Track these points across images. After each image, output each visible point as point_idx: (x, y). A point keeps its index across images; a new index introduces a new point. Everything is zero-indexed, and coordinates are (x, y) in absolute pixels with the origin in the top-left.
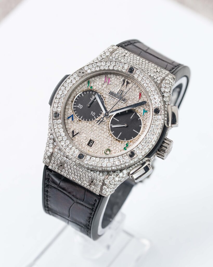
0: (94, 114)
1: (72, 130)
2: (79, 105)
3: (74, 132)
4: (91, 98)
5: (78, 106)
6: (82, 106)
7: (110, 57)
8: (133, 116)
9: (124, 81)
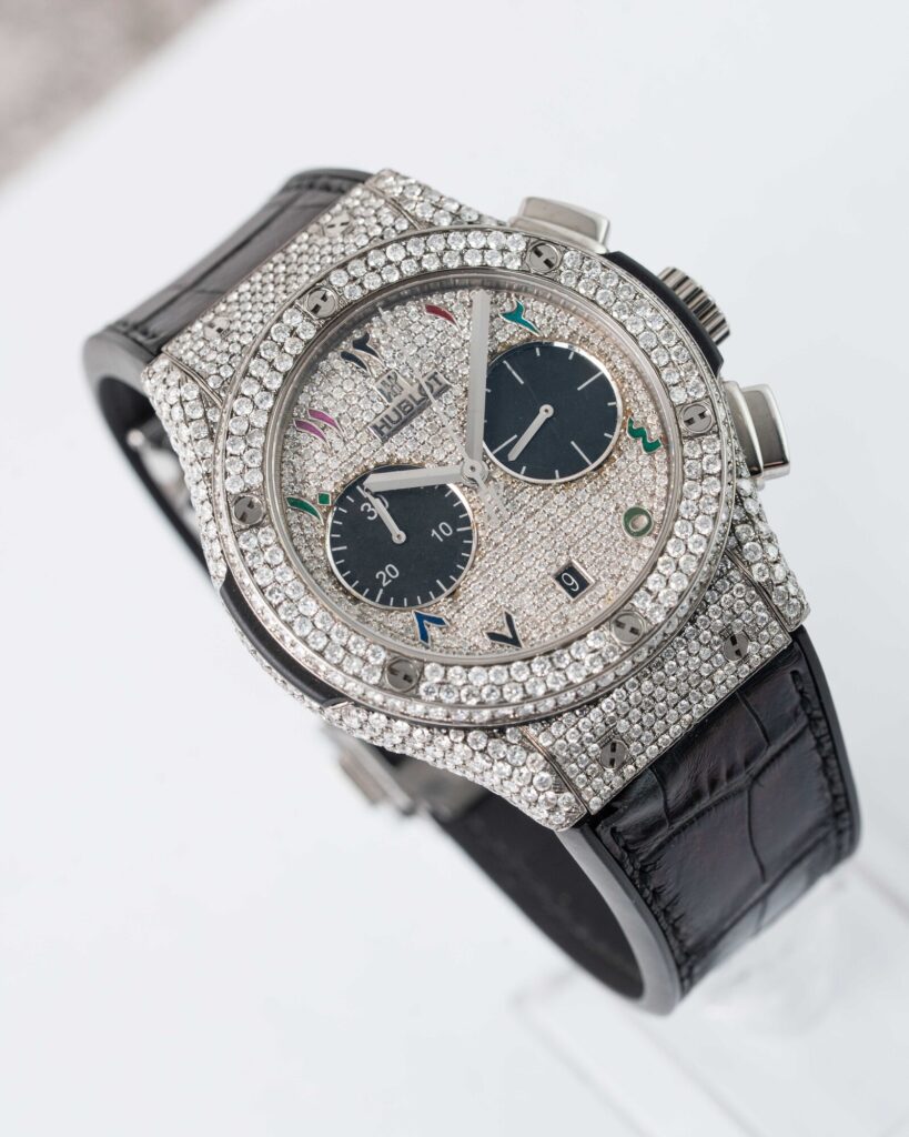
0: (444, 527)
1: (486, 637)
2: (381, 576)
3: (497, 632)
4: (369, 518)
5: (385, 584)
6: (390, 565)
7: (211, 385)
8: (514, 373)
9: (347, 356)
